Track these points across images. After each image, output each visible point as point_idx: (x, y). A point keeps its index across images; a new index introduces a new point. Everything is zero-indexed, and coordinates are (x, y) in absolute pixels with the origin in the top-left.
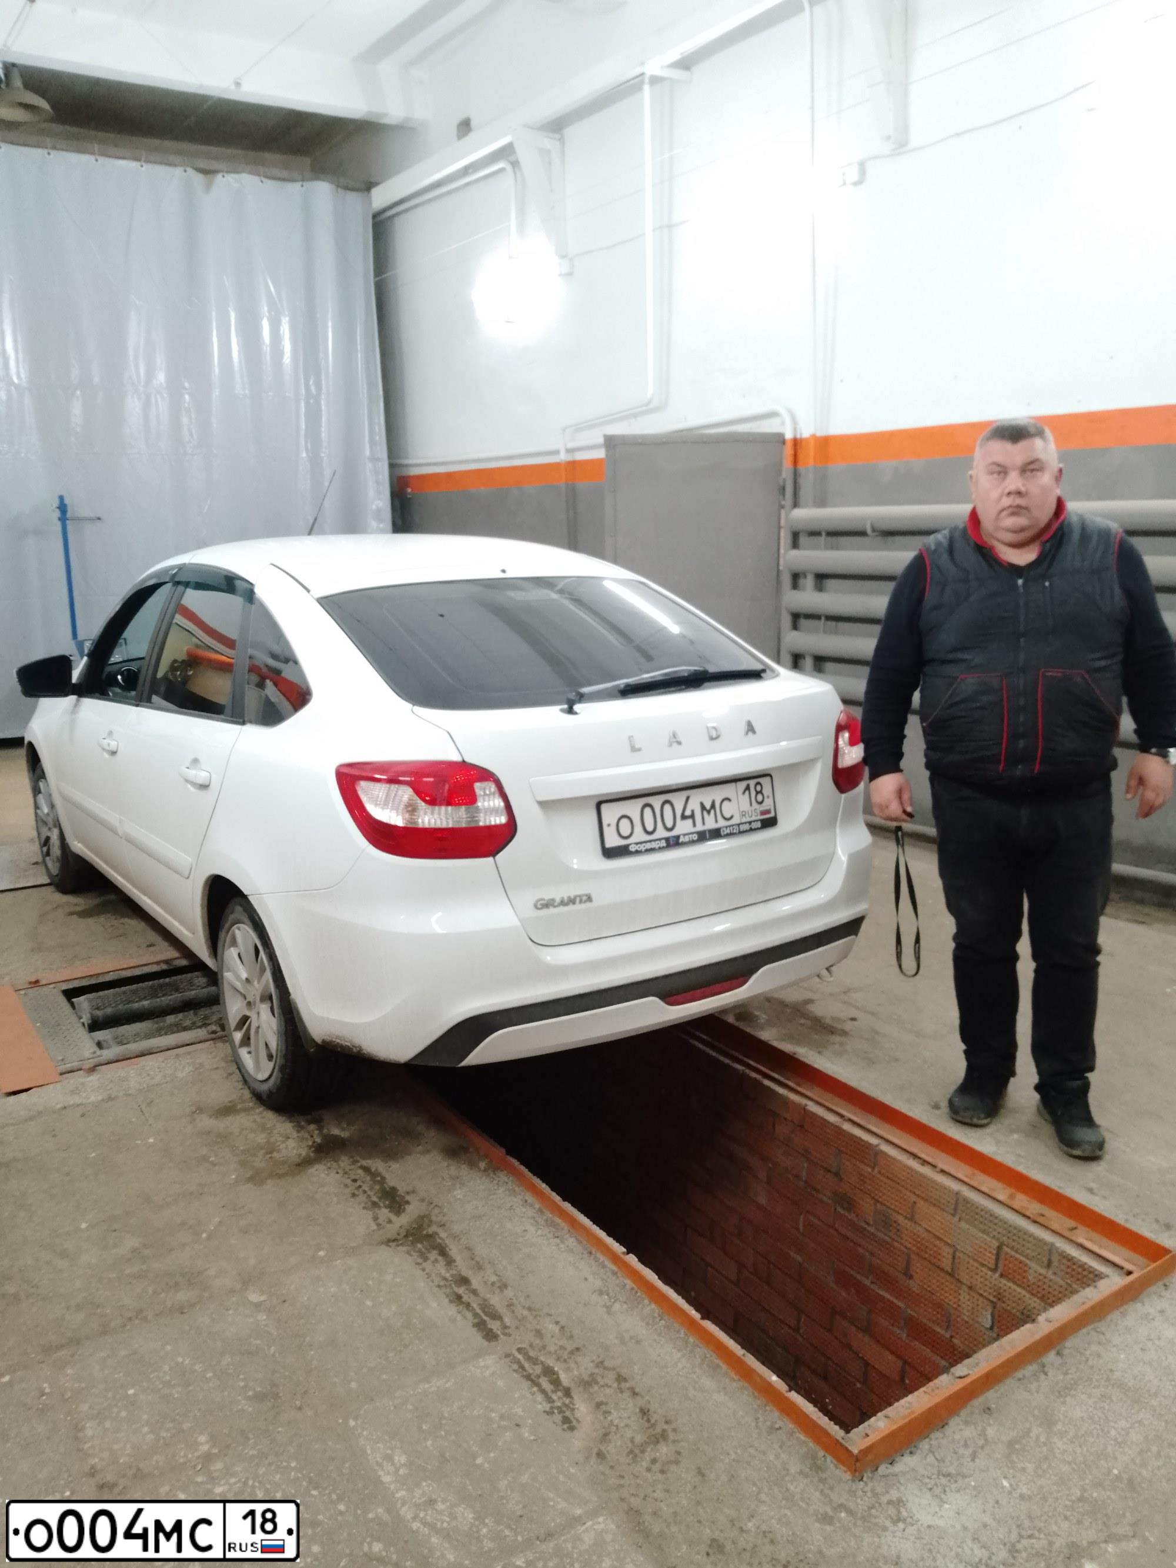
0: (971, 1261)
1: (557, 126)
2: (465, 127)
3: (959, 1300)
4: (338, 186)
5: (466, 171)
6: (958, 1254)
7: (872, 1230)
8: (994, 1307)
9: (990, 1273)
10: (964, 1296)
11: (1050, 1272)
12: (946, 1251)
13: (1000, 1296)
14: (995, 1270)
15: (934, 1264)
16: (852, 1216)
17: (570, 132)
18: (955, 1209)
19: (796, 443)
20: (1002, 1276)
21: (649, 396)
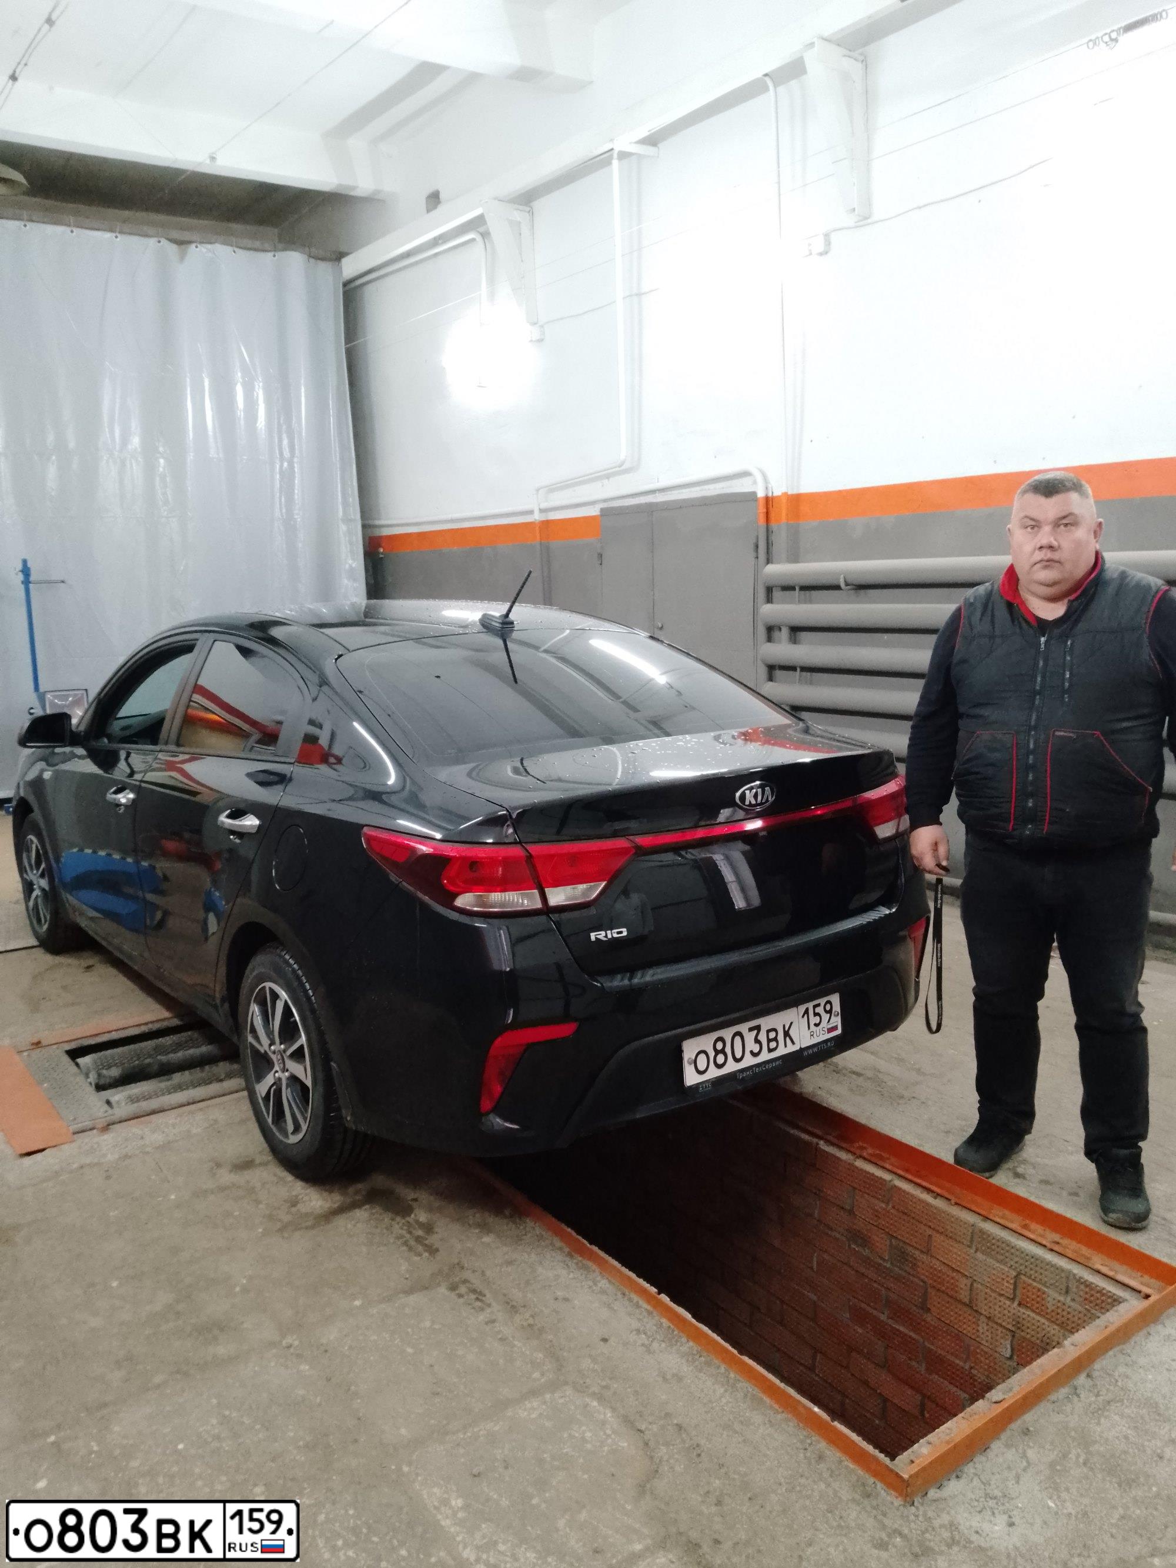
0: (988, 1291)
1: (527, 199)
2: (434, 199)
3: (978, 1331)
4: (310, 256)
5: (436, 242)
6: (975, 1285)
7: (888, 1265)
8: (1013, 1336)
9: (1008, 1303)
10: (983, 1327)
11: (1069, 1299)
12: (963, 1283)
13: (1018, 1324)
14: (1013, 1299)
15: (951, 1297)
16: (866, 1252)
17: (537, 205)
18: (972, 1241)
19: (768, 501)
20: (1020, 1304)
21: (622, 457)
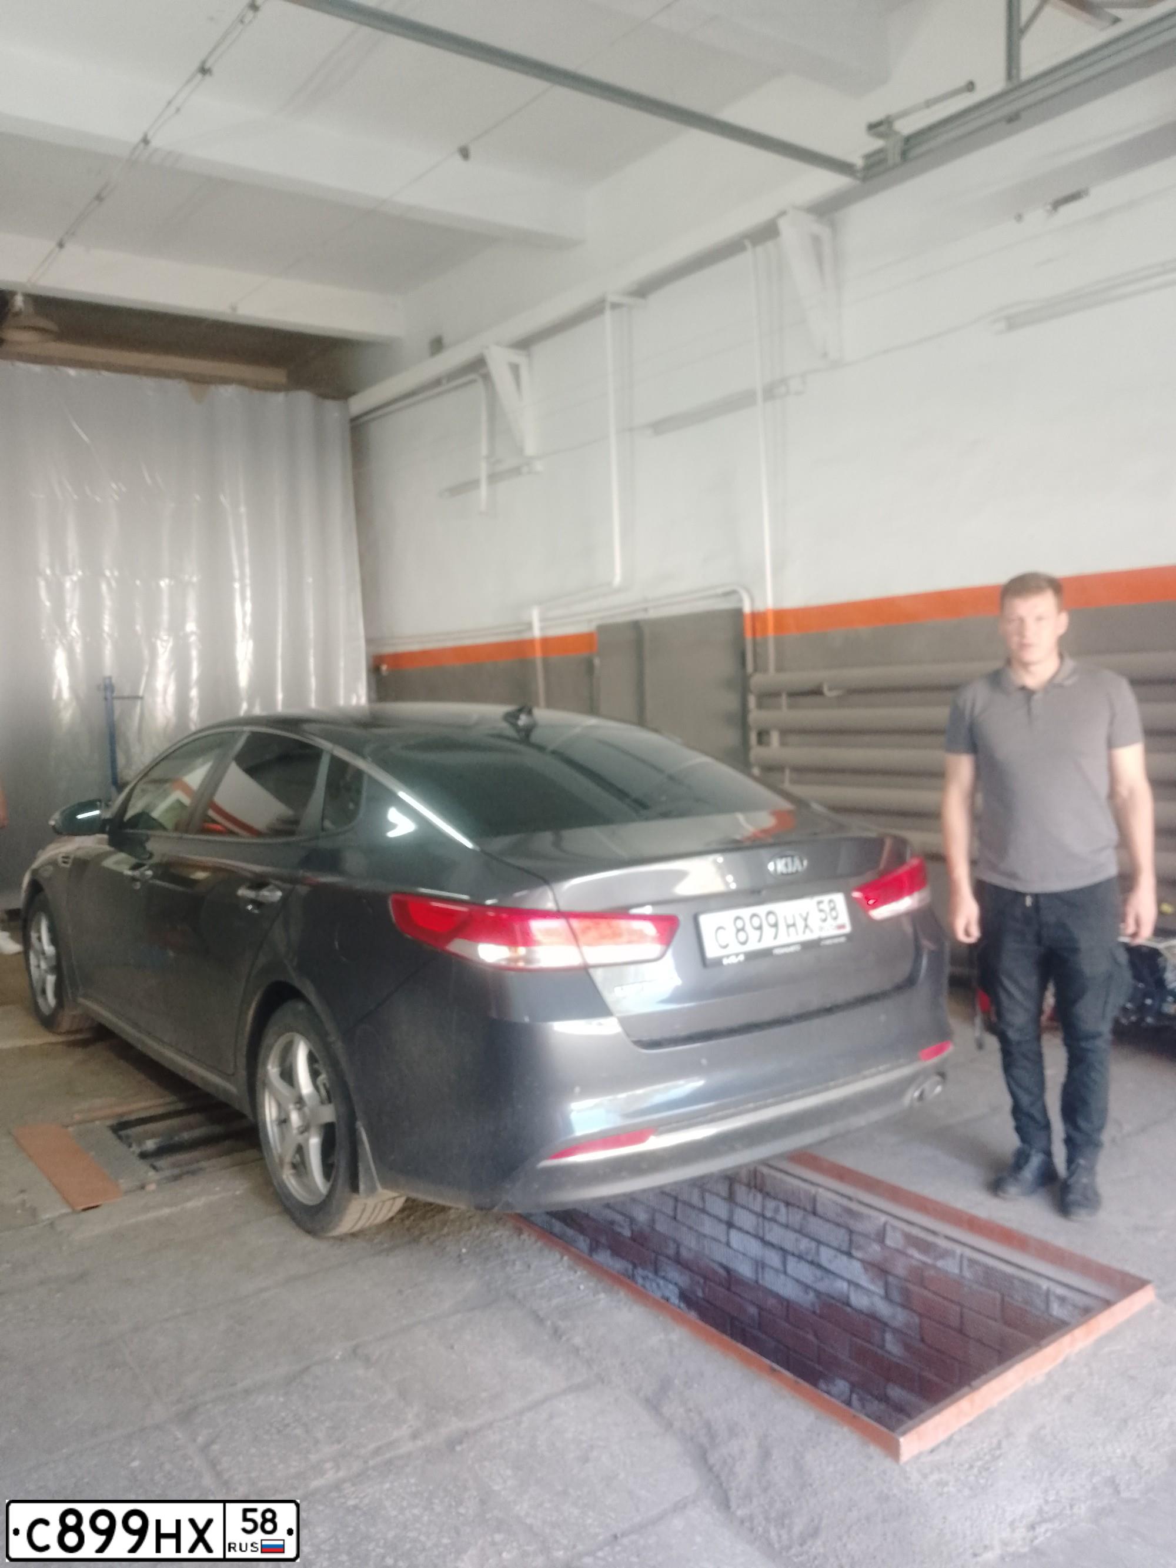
0: (977, 1315)
1: (524, 344)
2: (437, 345)
4: (317, 395)
5: (439, 382)
6: (965, 1310)
12: (954, 1310)
17: (535, 349)
19: (755, 616)
21: (616, 577)
